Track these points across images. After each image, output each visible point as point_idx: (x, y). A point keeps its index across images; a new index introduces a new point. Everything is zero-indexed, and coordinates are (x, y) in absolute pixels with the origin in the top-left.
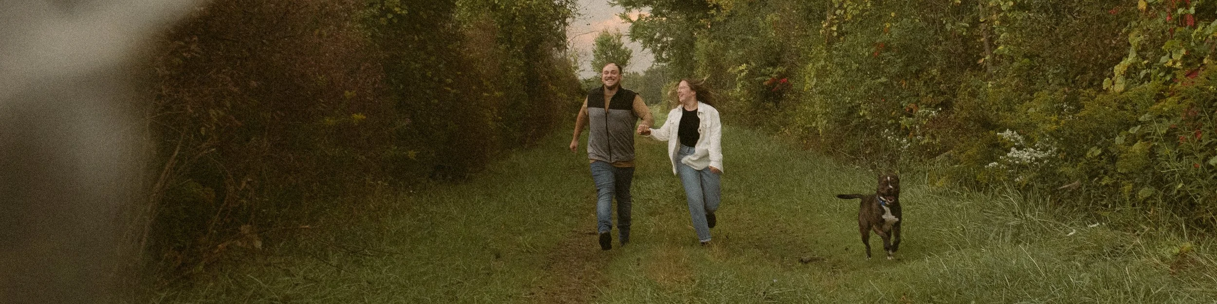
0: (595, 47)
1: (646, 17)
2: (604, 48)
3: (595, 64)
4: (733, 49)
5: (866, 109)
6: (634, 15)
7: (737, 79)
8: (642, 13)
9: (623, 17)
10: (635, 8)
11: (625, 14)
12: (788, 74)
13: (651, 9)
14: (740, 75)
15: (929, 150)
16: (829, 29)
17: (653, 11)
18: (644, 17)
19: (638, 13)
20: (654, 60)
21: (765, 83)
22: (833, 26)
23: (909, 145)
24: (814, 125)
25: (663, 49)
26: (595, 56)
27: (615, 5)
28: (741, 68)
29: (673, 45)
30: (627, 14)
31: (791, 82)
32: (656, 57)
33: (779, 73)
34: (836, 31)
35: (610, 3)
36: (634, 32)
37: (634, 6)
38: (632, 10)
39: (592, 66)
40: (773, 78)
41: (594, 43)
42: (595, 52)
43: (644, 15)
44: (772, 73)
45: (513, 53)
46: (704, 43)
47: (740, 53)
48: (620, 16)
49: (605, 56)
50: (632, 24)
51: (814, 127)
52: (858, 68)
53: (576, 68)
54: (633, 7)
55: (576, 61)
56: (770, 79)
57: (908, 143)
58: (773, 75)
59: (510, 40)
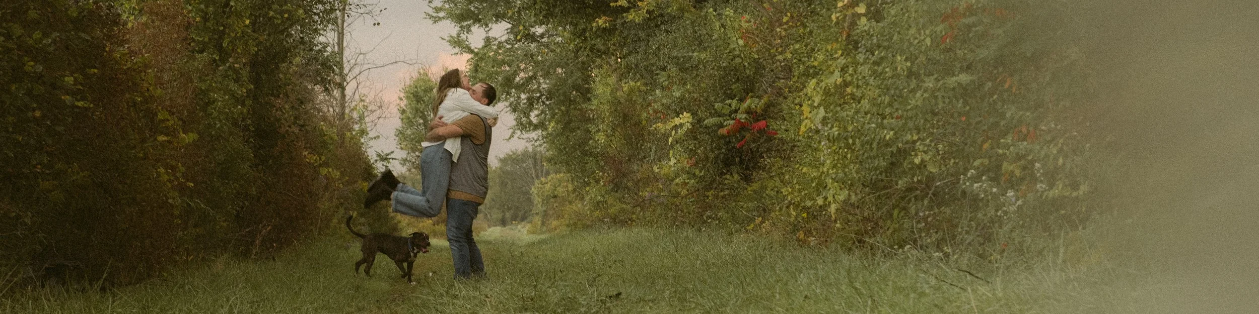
0: (403, 104)
1: (500, 43)
2: (421, 107)
3: (403, 134)
4: (663, 88)
5: (925, 152)
6: (477, 37)
7: (670, 140)
8: (491, 34)
9: (456, 42)
10: (477, 25)
11: (458, 35)
12: (768, 112)
13: (510, 26)
14: (676, 132)
15: (1063, 212)
16: (849, 12)
17: (511, 31)
18: (496, 42)
19: (484, 35)
20: (514, 123)
21: (723, 131)
22: (857, 5)
23: (1020, 202)
24: (820, 202)
25: (531, 102)
26: (402, 119)
27: (440, 19)
28: (677, 121)
29: (550, 95)
30: (463, 36)
31: (774, 125)
32: (518, 120)
33: (749, 112)
34: (864, 15)
35: (431, 17)
36: (476, 71)
37: (477, 20)
38: (473, 28)
39: (397, 138)
40: (739, 121)
41: (402, 95)
42: (403, 112)
43: (496, 39)
44: (736, 111)
45: (226, 71)
46: (608, 84)
47: (677, 94)
48: (449, 41)
49: (421, 121)
50: (472, 56)
51: (821, 207)
52: (910, 70)
53: (363, 132)
54: (474, 23)
55: (362, 118)
56: (732, 122)
57: (1017, 200)
58: (739, 116)
59: (220, 48)
